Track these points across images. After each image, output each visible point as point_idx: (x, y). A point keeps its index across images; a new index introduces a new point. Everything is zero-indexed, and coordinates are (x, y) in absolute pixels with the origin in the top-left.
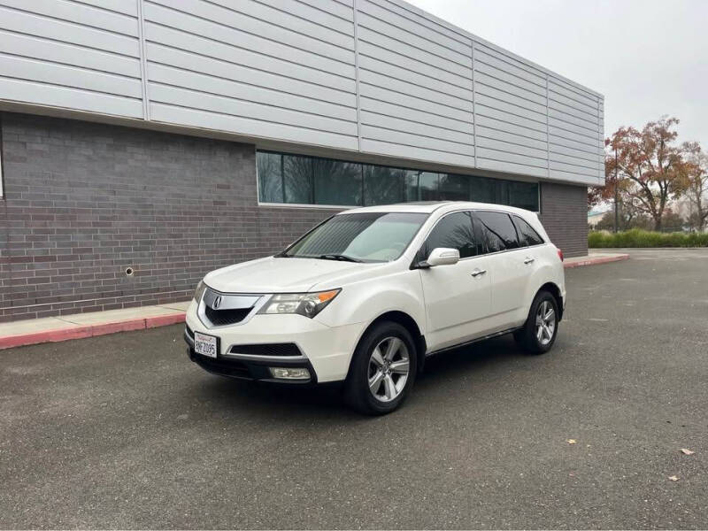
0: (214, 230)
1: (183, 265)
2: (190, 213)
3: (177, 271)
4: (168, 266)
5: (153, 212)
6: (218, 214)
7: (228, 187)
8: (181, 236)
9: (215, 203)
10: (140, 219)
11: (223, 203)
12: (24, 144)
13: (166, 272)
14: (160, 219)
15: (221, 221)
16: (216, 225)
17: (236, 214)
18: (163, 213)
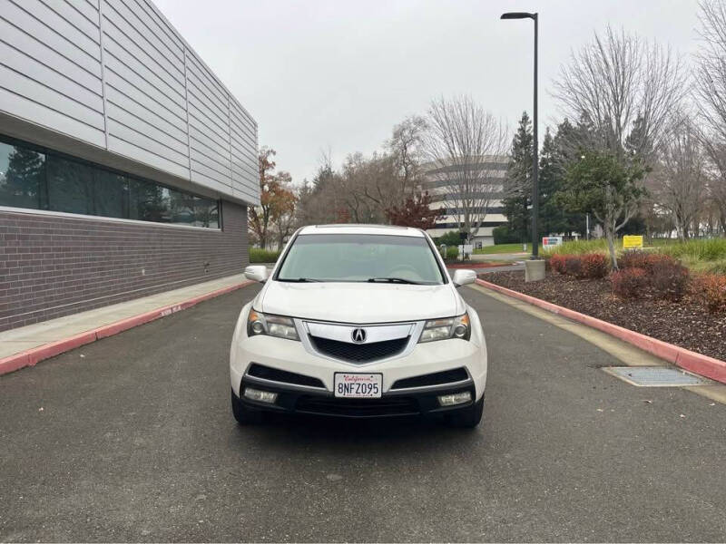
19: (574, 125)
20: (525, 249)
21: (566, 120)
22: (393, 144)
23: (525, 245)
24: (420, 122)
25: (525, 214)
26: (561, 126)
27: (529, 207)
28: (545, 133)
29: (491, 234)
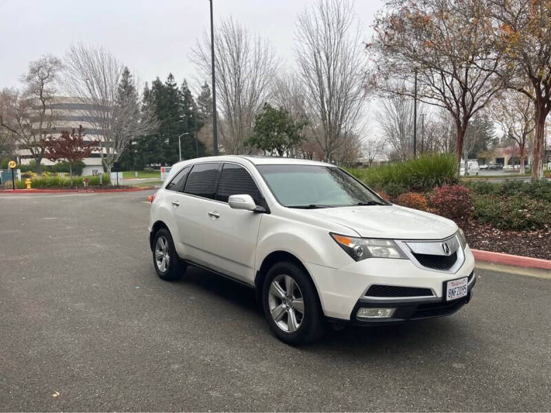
19: (164, 83)
20: (136, 175)
21: (158, 78)
22: (29, 79)
23: (136, 173)
24: (56, 63)
25: (130, 149)
26: (154, 83)
27: (133, 143)
28: (144, 86)
29: (101, 164)
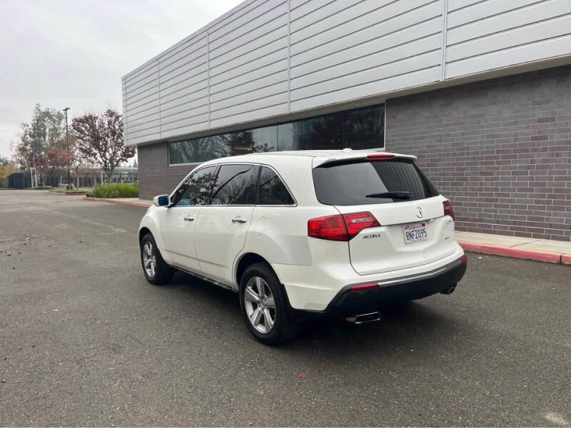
0: (528, 167)
1: (492, 200)
2: (503, 152)
3: (485, 205)
4: (478, 200)
5: (468, 154)
6: (535, 150)
7: (553, 119)
8: (491, 174)
9: (533, 138)
10: (457, 160)
11: (545, 138)
12: (395, 117)
13: (475, 205)
14: (474, 159)
15: (539, 158)
16: (532, 162)
17: (560, 149)
18: (477, 153)
